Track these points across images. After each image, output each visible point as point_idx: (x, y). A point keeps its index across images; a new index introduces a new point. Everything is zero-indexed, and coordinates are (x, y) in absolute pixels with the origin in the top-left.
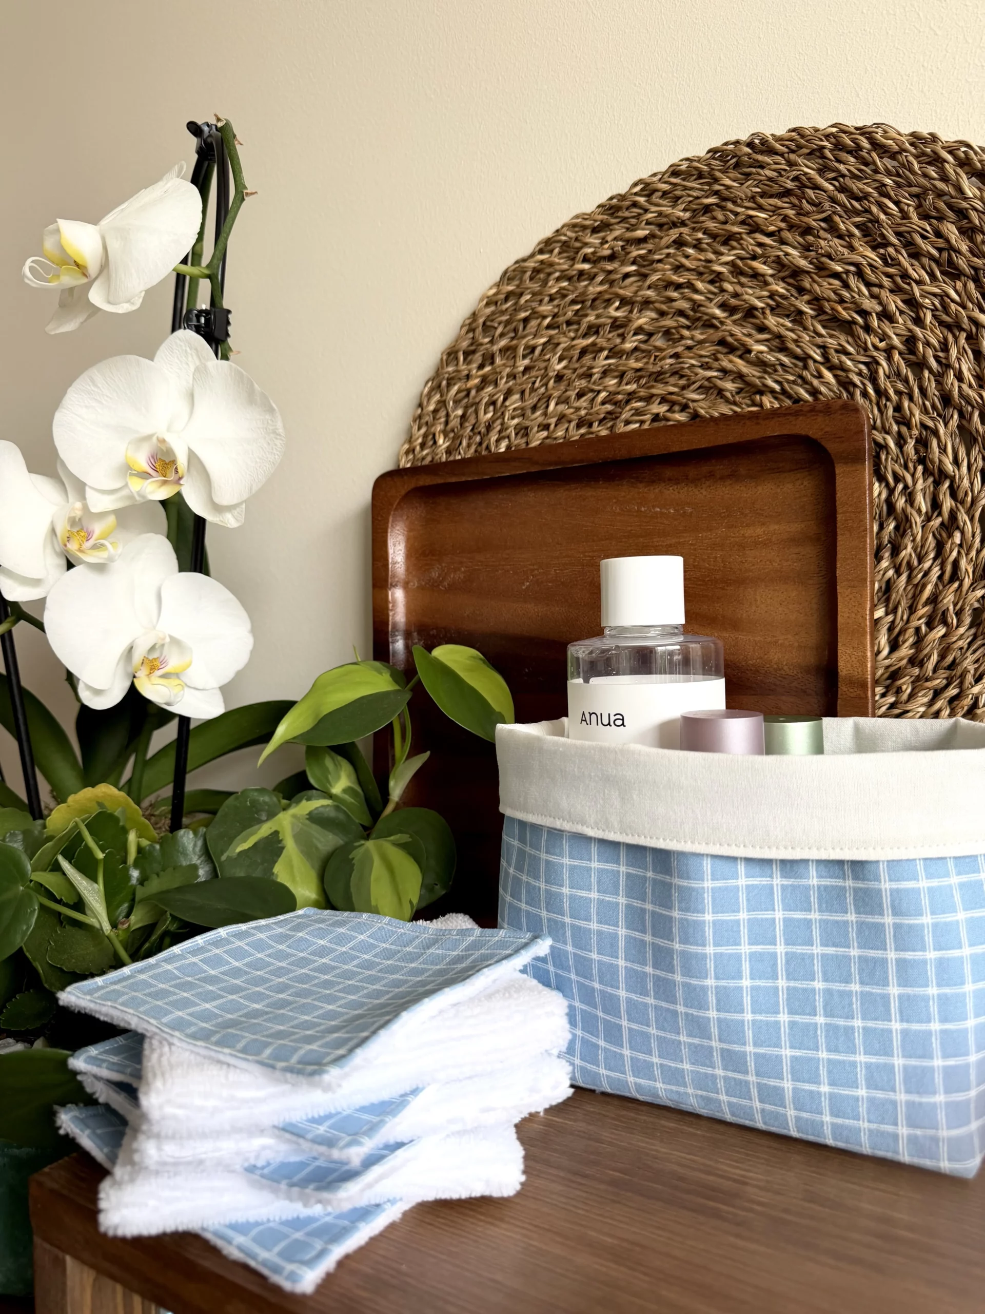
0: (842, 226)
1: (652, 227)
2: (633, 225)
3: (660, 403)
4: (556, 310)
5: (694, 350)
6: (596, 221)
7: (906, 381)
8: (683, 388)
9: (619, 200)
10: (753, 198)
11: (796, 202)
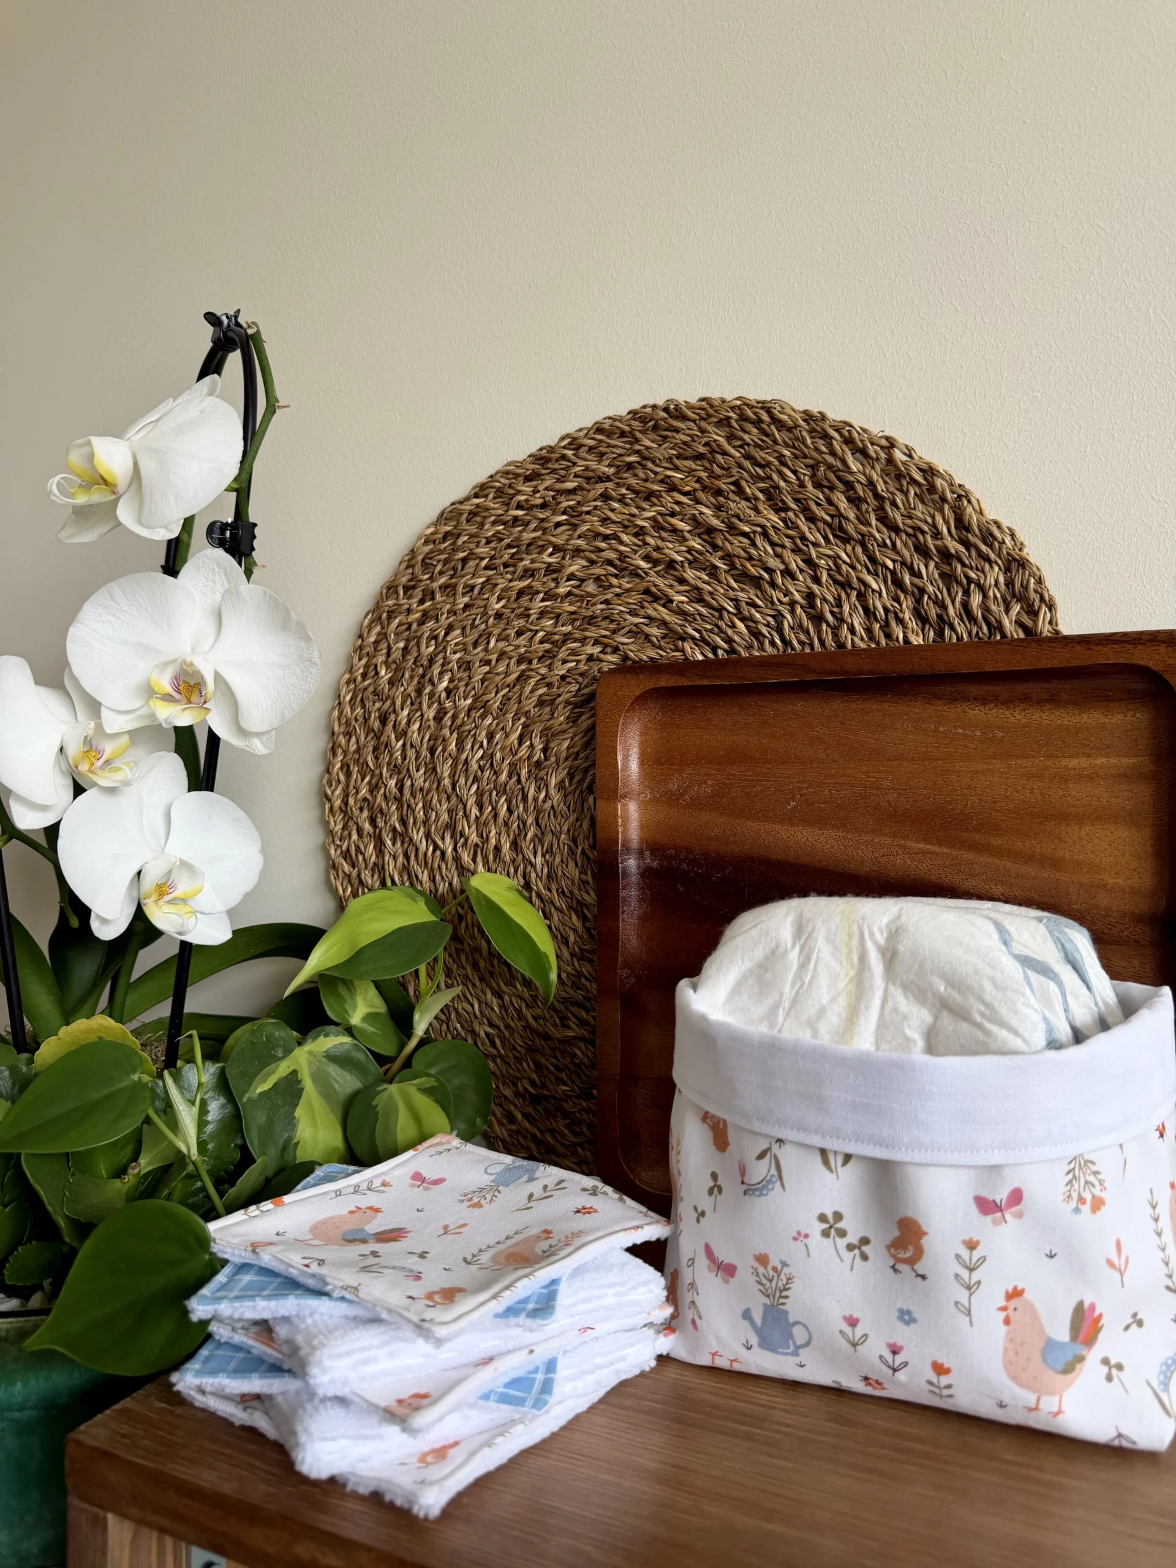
0: (748, 490)
1: (578, 479)
2: (563, 477)
3: (593, 645)
4: (493, 553)
5: (622, 598)
6: (528, 470)
7: (807, 632)
9: (548, 452)
10: (670, 459)
11: (708, 466)
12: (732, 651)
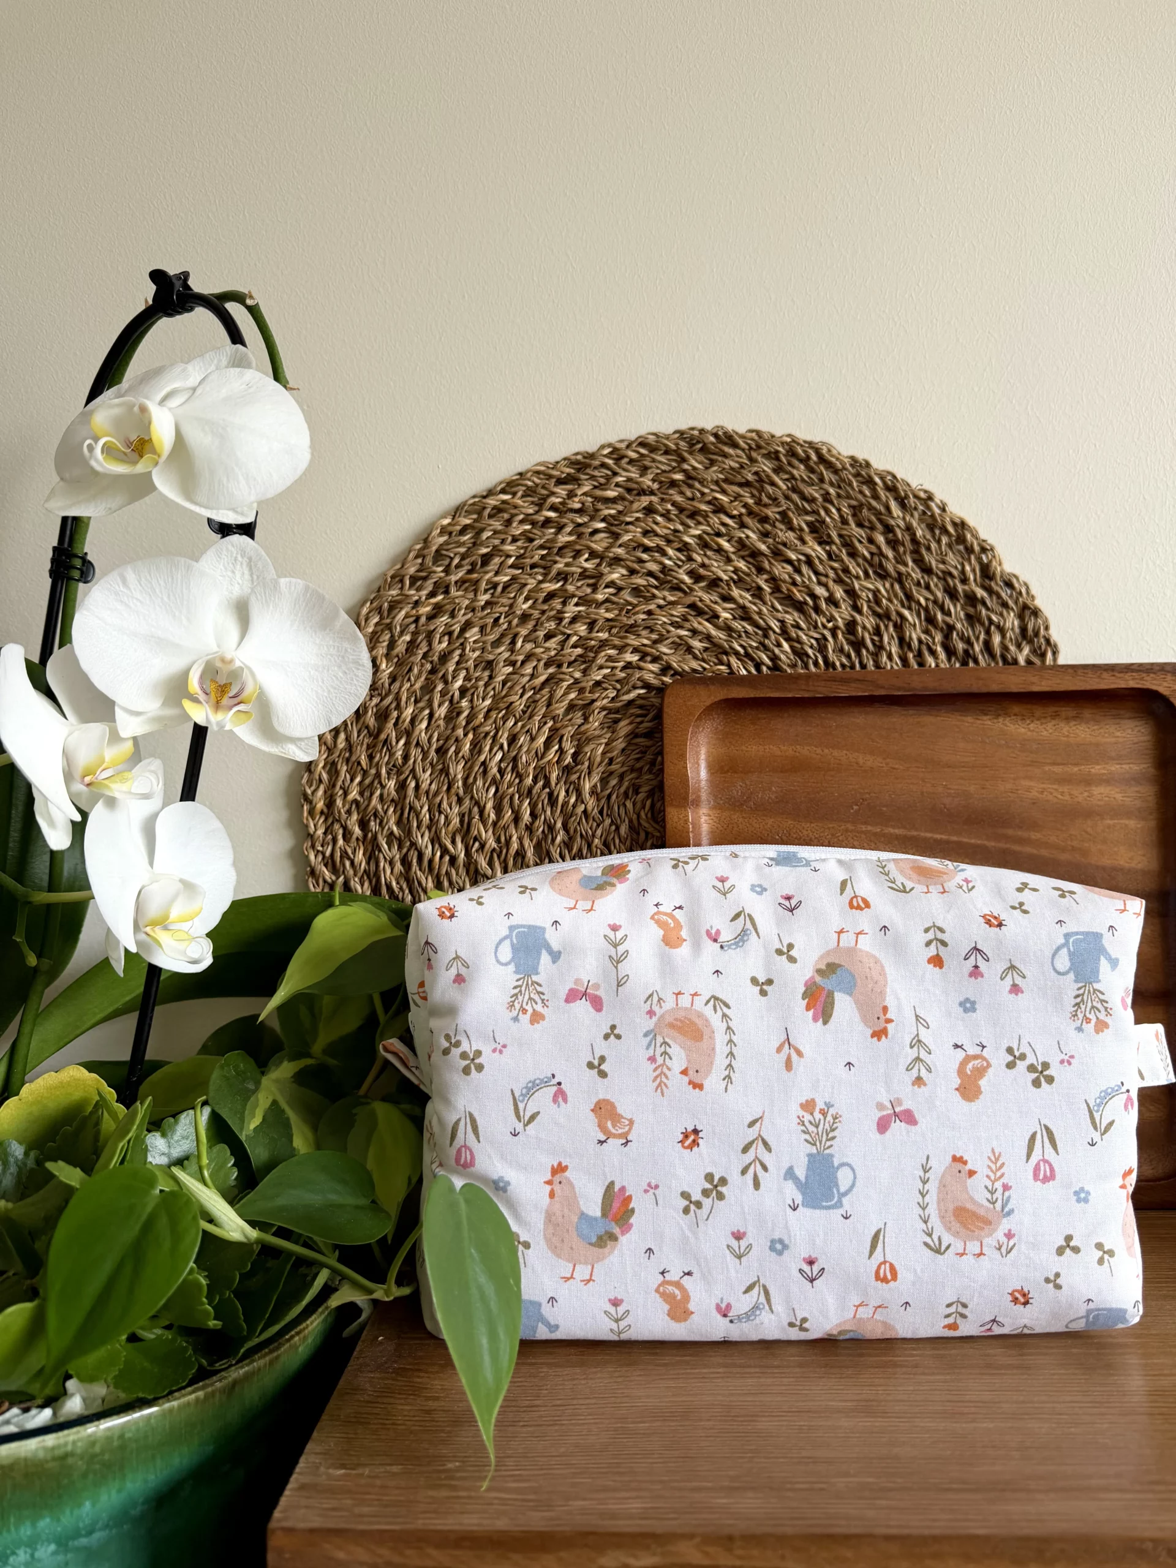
0: (795, 521)
1: (620, 489)
2: (601, 484)
3: (632, 653)
4: (522, 551)
5: (666, 609)
6: (562, 472)
8: (655, 642)
9: (585, 458)
10: (717, 483)
11: (757, 494)
12: (776, 667)
